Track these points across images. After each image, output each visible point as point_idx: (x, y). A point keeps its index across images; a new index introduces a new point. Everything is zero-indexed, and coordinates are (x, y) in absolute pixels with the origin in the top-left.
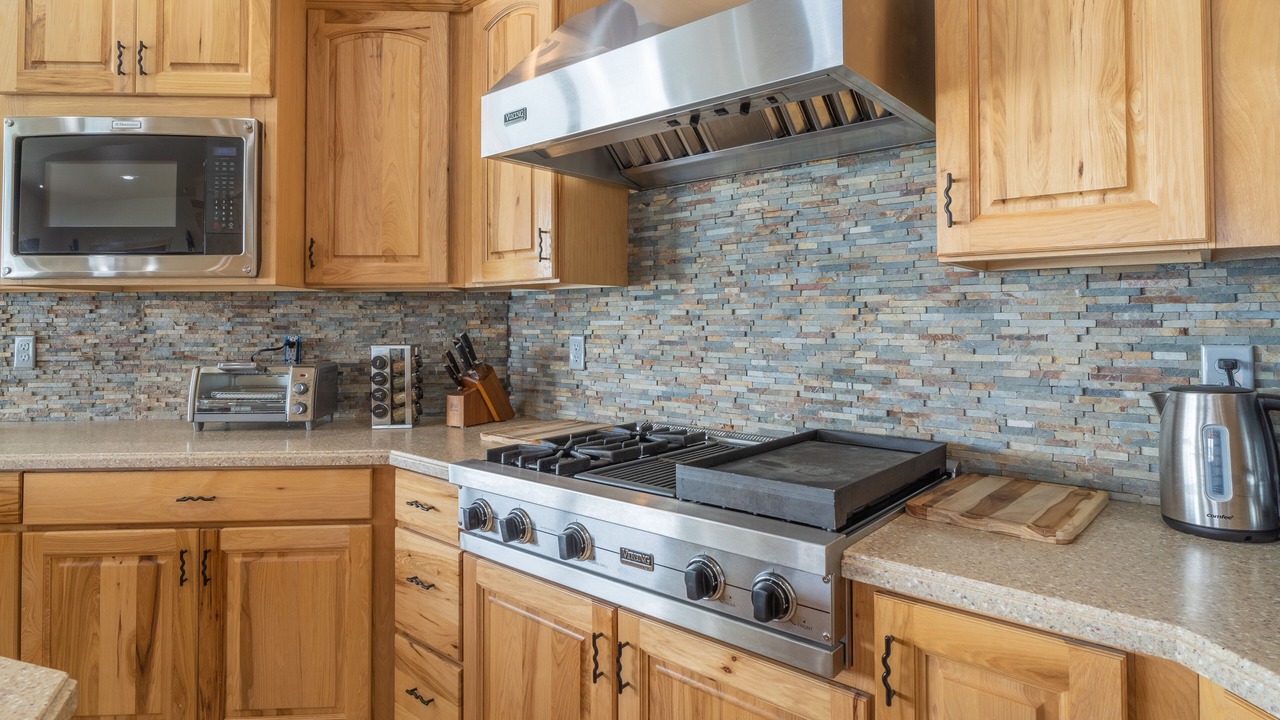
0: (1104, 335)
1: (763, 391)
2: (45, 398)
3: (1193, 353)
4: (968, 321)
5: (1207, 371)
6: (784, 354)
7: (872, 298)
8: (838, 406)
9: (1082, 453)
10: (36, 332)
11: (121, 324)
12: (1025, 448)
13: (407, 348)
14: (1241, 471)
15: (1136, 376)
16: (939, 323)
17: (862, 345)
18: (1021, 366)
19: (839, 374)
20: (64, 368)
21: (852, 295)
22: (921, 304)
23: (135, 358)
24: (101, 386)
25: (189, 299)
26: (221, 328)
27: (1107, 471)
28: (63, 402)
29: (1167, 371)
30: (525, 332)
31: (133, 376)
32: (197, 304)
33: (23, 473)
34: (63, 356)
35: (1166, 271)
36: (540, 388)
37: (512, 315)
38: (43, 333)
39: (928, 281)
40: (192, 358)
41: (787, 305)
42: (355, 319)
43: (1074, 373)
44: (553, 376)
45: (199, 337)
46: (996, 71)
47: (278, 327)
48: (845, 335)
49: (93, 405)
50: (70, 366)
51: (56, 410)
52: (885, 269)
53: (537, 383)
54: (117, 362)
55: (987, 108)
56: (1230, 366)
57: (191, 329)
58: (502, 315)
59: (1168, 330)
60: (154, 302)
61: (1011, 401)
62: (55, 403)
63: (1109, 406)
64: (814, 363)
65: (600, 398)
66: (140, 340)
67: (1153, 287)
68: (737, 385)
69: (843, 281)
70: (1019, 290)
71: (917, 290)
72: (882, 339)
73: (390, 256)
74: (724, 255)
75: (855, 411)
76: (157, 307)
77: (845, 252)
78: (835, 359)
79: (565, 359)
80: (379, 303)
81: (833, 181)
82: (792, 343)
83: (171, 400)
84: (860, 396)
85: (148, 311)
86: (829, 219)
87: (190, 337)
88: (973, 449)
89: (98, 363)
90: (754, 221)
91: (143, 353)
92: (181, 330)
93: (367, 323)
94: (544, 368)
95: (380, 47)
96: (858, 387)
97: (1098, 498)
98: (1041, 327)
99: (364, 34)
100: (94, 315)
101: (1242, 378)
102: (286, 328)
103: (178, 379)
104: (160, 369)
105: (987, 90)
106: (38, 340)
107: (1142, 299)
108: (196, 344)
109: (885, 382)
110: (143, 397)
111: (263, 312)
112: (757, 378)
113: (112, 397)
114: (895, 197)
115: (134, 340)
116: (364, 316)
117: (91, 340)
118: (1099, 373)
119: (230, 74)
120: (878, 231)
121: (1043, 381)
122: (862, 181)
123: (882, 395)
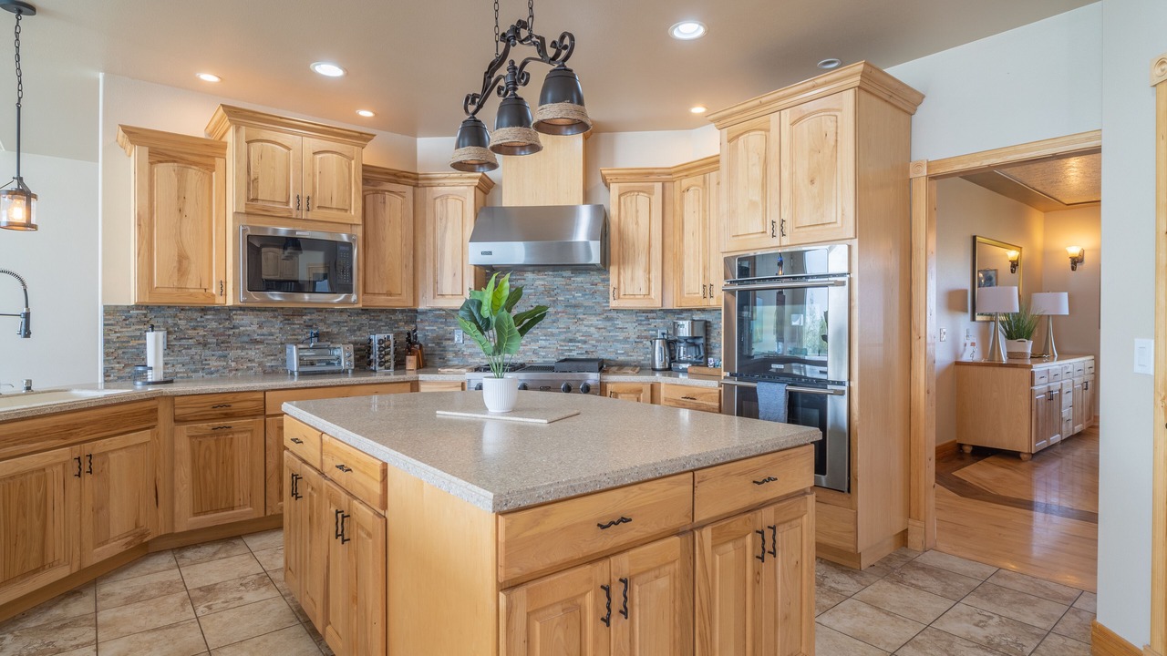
0: (640, 327)
1: (544, 348)
2: (173, 366)
3: (657, 332)
4: (609, 324)
5: (659, 336)
6: (552, 335)
7: (581, 316)
8: (570, 351)
9: (635, 358)
10: (167, 329)
11: (220, 324)
12: (622, 358)
13: (391, 336)
14: (665, 356)
15: (646, 337)
16: (601, 324)
17: (578, 331)
18: (621, 336)
19: (571, 341)
20: (185, 349)
21: (575, 315)
22: (595, 319)
23: (228, 342)
24: (208, 358)
25: (259, 311)
26: (277, 327)
27: (639, 362)
28: (186, 367)
29: (652, 336)
30: (427, 328)
31: (226, 352)
32: (263, 313)
33: (265, 392)
34: (184, 342)
35: (652, 311)
36: (437, 353)
37: (418, 320)
38: (171, 329)
39: (598, 312)
40: (261, 342)
41: (554, 318)
42: (346, 322)
43: (633, 337)
44: (444, 347)
45: (265, 330)
46: (624, 263)
47: (307, 326)
48: (573, 328)
49: (203, 369)
50: (189, 348)
51: (181, 372)
52: (586, 307)
53: (434, 351)
54: (218, 345)
55: (622, 271)
56: (663, 334)
57: (260, 327)
58: (413, 321)
59: (652, 326)
60: (239, 312)
61: (619, 346)
62: (179, 368)
63: (640, 345)
64: (563, 337)
65: (471, 355)
66: (231, 332)
67: (650, 315)
68: (534, 346)
69: (572, 310)
70: (621, 315)
71: (595, 314)
72: (584, 329)
73: (389, 294)
74: (529, 299)
75: (576, 352)
76: (240, 315)
77: (573, 301)
78: (570, 336)
79: (453, 339)
80: (358, 314)
81: (570, 279)
82: (555, 331)
83: (249, 365)
84: (577, 347)
85: (235, 317)
86: (568, 290)
87: (259, 331)
88: (609, 360)
89: (205, 345)
90: (542, 288)
91: (233, 340)
92: (255, 327)
93: (352, 324)
94: (438, 344)
95: (384, 199)
96: (577, 344)
97: (638, 369)
98: (627, 325)
99: (377, 192)
100: (203, 319)
101: (666, 337)
102: (311, 326)
103: (253, 354)
104: (243, 348)
105: (622, 266)
106: (169, 333)
107: (647, 319)
108: (263, 335)
109: (585, 342)
110: (233, 364)
111: (299, 318)
112: (542, 343)
113: (215, 364)
114: (589, 286)
115: (227, 333)
116: (351, 320)
117: (202, 333)
118: (638, 337)
119: (343, 213)
120: (583, 295)
121: (626, 340)
122: (579, 279)
123: (584, 346)
